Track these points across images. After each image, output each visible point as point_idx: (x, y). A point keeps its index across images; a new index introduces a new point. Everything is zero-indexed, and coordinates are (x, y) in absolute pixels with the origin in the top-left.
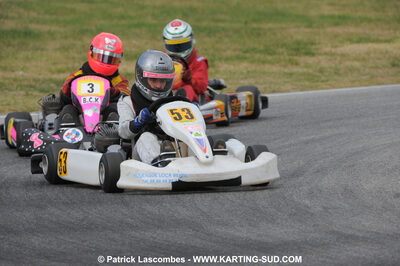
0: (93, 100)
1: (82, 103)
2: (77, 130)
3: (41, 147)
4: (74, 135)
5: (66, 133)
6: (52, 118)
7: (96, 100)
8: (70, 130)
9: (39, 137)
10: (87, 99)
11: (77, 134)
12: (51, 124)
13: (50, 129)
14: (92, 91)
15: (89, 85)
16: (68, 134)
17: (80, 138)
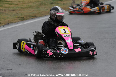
0: (68, 36)
1: (64, 37)
3: (52, 55)
4: (65, 50)
5: (61, 50)
7: (69, 36)
8: (63, 49)
9: (51, 52)
14: (66, 32)
15: (63, 29)
16: (62, 50)
17: (67, 52)
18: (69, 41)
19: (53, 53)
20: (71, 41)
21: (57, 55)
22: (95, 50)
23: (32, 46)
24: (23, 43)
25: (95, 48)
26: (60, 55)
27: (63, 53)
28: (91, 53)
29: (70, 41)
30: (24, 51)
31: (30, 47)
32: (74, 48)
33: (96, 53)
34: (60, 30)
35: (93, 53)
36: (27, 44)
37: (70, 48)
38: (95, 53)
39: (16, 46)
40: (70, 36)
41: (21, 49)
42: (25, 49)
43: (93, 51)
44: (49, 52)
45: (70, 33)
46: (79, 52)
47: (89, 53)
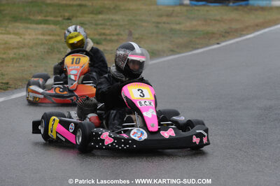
0: (147, 103)
3: (112, 144)
4: (139, 134)
5: (132, 132)
7: (150, 104)
9: (110, 136)
11: (142, 134)
14: (144, 96)
15: (139, 90)
16: (135, 133)
17: (145, 136)
18: (150, 114)
19: (114, 138)
20: (155, 114)
21: (123, 143)
22: (206, 134)
23: (72, 126)
24: (54, 120)
25: (206, 131)
26: (129, 144)
27: (136, 138)
28: (196, 140)
29: (153, 115)
30: (55, 137)
31: (68, 129)
32: (159, 130)
33: (208, 140)
34: (132, 91)
35: (201, 141)
36: (61, 122)
37: (151, 129)
38: (205, 140)
39: (40, 127)
40: (153, 104)
41: (50, 132)
42: (57, 133)
43: (200, 136)
44: (106, 136)
45: (153, 98)
46: (171, 139)
47: (192, 139)
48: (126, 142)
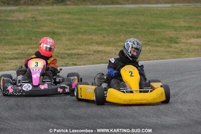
0: (37, 70)
1: (32, 71)
2: (29, 84)
3: (12, 92)
4: (28, 87)
5: (24, 86)
6: (20, 77)
8: (26, 84)
9: (12, 88)
10: (34, 70)
11: (29, 87)
12: (19, 80)
13: (19, 82)
15: (36, 63)
17: (30, 88)
19: (14, 89)
20: (39, 76)
21: (18, 92)
22: (68, 87)
26: (21, 92)
27: (25, 89)
28: (60, 90)
32: (39, 84)
35: (64, 91)
37: (34, 84)
40: (40, 70)
43: (64, 88)
44: (10, 88)
46: (45, 90)
47: (57, 90)
48: (19, 91)
